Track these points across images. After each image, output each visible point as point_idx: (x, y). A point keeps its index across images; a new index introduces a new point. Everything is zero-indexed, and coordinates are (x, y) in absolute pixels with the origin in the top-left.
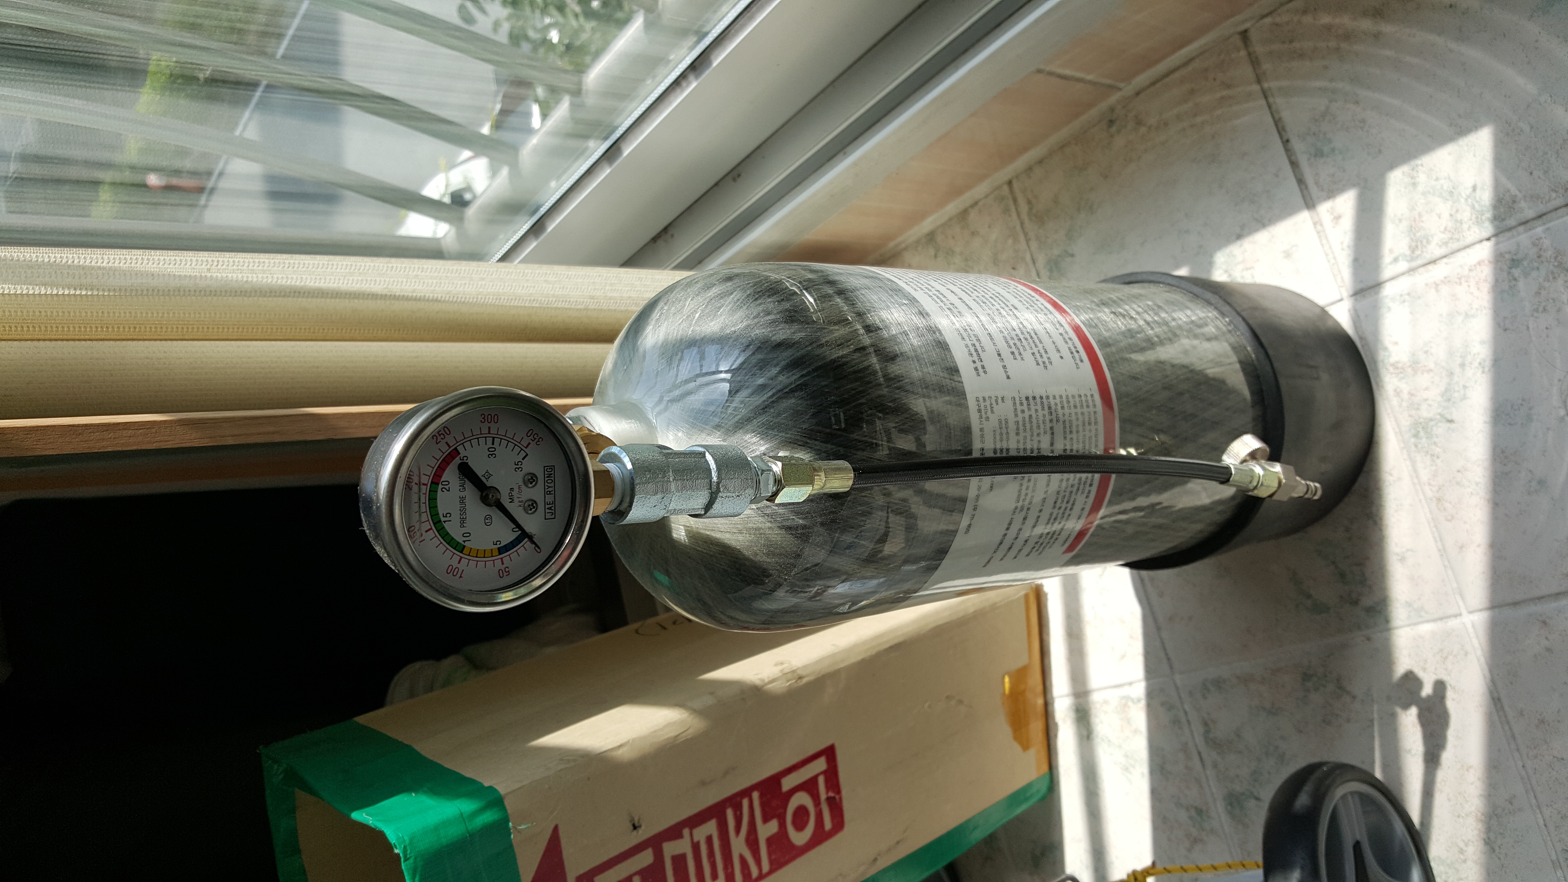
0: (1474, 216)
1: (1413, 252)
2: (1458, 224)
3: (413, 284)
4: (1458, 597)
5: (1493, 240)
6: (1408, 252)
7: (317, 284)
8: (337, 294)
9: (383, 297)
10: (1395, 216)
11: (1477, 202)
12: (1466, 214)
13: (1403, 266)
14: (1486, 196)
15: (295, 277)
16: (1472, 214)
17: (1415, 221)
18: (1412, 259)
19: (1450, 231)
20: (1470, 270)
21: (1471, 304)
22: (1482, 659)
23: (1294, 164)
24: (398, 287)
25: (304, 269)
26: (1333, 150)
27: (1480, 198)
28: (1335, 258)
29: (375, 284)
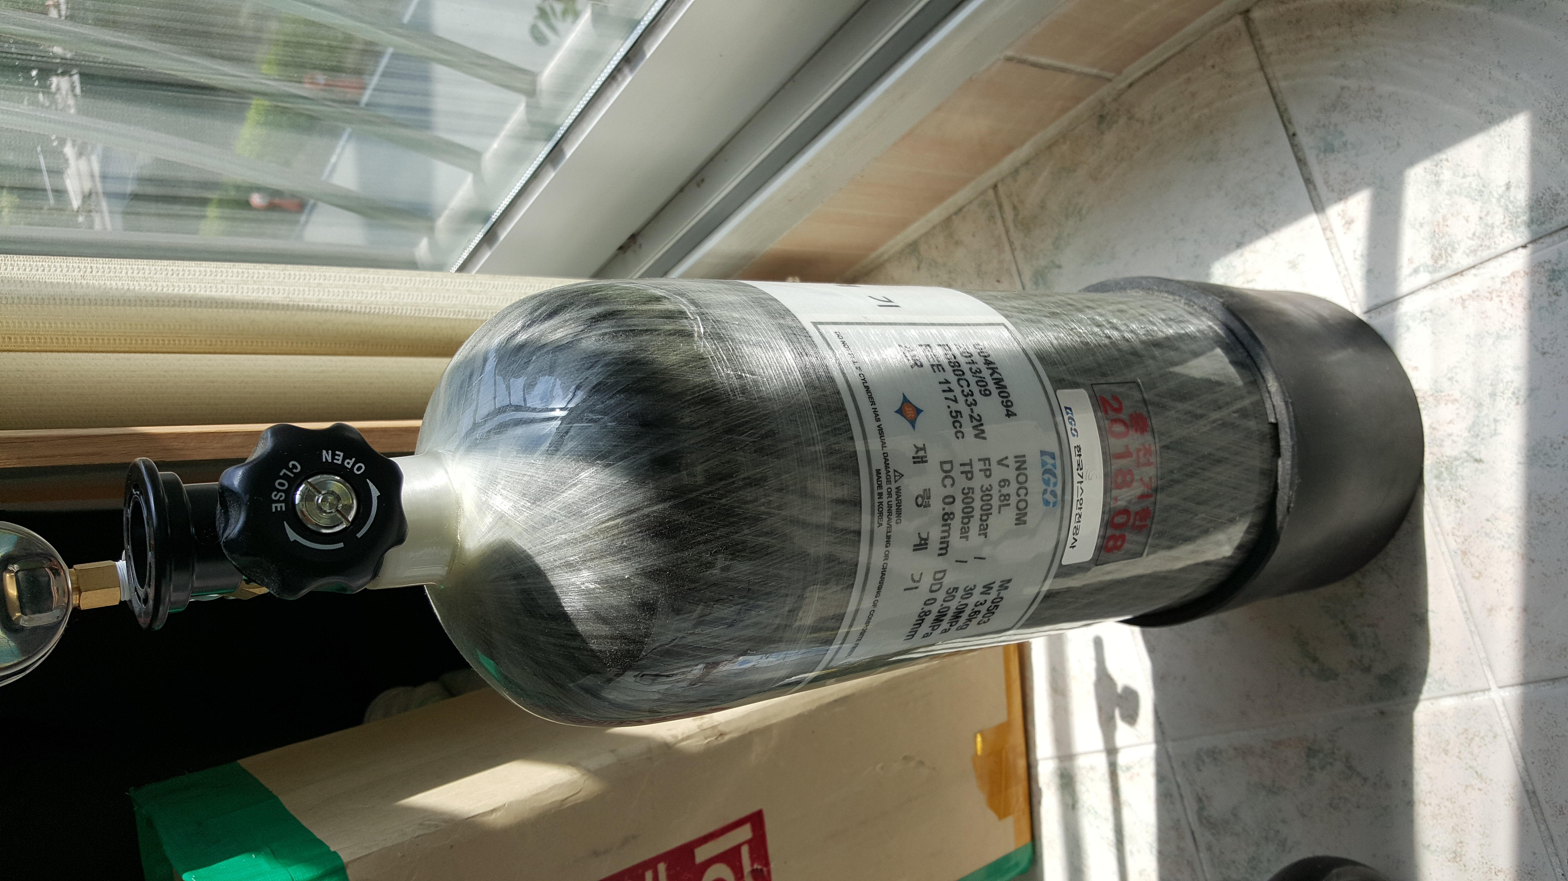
0: (1507, 219)
1: (1436, 262)
2: (1489, 229)
3: (317, 294)
4: (1486, 668)
5: (1530, 246)
6: (1430, 262)
7: (208, 293)
8: (233, 303)
9: (286, 307)
10: (1416, 219)
11: (1511, 202)
12: (1498, 217)
13: (1424, 278)
14: (1521, 196)
15: (182, 285)
16: (1505, 217)
17: (1438, 225)
18: (1435, 271)
19: (1479, 237)
20: (1503, 283)
21: (1503, 323)
22: (1515, 744)
23: (1301, 162)
24: (300, 296)
25: (190, 277)
26: (1345, 144)
27: (1515, 198)
28: (1347, 270)
29: (273, 293)
